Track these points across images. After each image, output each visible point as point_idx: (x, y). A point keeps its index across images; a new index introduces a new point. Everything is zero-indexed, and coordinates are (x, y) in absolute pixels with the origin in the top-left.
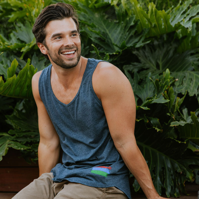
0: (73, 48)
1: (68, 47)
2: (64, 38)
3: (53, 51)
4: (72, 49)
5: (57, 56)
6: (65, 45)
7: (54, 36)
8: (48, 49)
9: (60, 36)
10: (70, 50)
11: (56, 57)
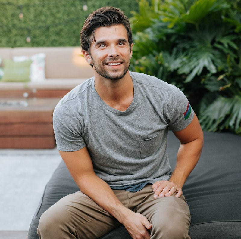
0: (118, 59)
1: (112, 57)
2: (110, 47)
3: (96, 62)
4: (117, 61)
5: (101, 67)
6: (110, 55)
7: (98, 44)
8: (92, 59)
9: (104, 44)
10: (114, 61)
11: (100, 69)
